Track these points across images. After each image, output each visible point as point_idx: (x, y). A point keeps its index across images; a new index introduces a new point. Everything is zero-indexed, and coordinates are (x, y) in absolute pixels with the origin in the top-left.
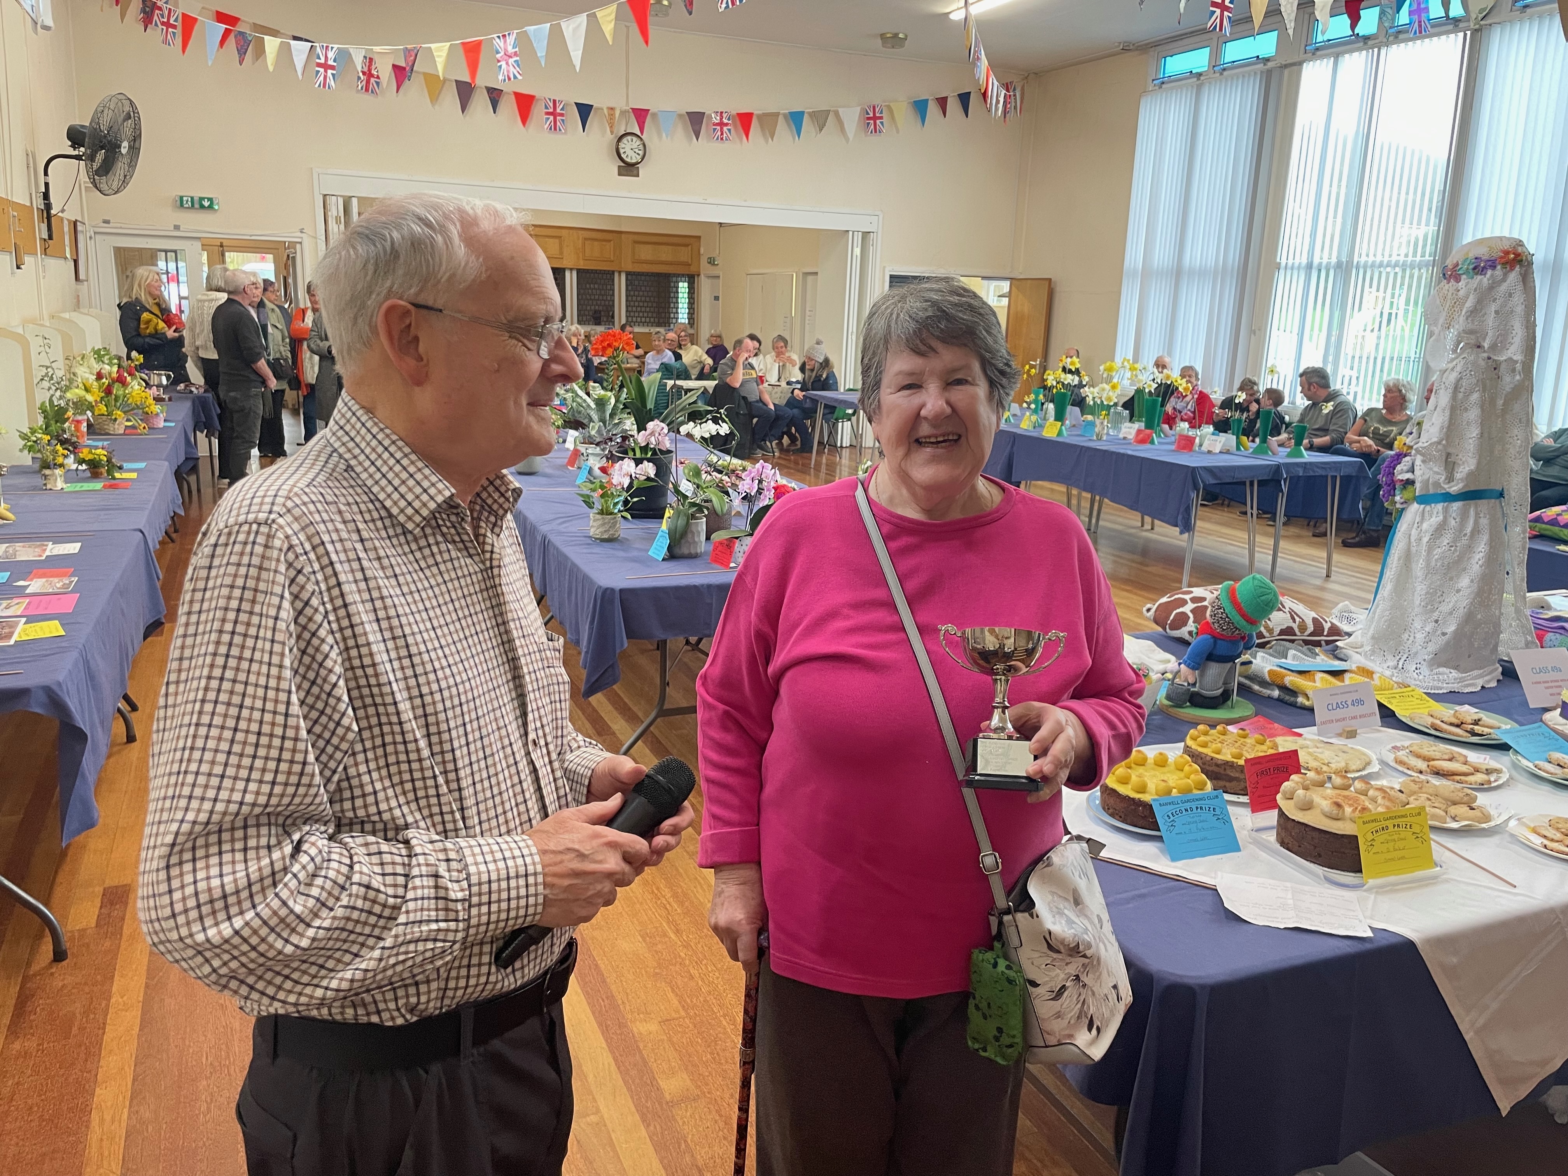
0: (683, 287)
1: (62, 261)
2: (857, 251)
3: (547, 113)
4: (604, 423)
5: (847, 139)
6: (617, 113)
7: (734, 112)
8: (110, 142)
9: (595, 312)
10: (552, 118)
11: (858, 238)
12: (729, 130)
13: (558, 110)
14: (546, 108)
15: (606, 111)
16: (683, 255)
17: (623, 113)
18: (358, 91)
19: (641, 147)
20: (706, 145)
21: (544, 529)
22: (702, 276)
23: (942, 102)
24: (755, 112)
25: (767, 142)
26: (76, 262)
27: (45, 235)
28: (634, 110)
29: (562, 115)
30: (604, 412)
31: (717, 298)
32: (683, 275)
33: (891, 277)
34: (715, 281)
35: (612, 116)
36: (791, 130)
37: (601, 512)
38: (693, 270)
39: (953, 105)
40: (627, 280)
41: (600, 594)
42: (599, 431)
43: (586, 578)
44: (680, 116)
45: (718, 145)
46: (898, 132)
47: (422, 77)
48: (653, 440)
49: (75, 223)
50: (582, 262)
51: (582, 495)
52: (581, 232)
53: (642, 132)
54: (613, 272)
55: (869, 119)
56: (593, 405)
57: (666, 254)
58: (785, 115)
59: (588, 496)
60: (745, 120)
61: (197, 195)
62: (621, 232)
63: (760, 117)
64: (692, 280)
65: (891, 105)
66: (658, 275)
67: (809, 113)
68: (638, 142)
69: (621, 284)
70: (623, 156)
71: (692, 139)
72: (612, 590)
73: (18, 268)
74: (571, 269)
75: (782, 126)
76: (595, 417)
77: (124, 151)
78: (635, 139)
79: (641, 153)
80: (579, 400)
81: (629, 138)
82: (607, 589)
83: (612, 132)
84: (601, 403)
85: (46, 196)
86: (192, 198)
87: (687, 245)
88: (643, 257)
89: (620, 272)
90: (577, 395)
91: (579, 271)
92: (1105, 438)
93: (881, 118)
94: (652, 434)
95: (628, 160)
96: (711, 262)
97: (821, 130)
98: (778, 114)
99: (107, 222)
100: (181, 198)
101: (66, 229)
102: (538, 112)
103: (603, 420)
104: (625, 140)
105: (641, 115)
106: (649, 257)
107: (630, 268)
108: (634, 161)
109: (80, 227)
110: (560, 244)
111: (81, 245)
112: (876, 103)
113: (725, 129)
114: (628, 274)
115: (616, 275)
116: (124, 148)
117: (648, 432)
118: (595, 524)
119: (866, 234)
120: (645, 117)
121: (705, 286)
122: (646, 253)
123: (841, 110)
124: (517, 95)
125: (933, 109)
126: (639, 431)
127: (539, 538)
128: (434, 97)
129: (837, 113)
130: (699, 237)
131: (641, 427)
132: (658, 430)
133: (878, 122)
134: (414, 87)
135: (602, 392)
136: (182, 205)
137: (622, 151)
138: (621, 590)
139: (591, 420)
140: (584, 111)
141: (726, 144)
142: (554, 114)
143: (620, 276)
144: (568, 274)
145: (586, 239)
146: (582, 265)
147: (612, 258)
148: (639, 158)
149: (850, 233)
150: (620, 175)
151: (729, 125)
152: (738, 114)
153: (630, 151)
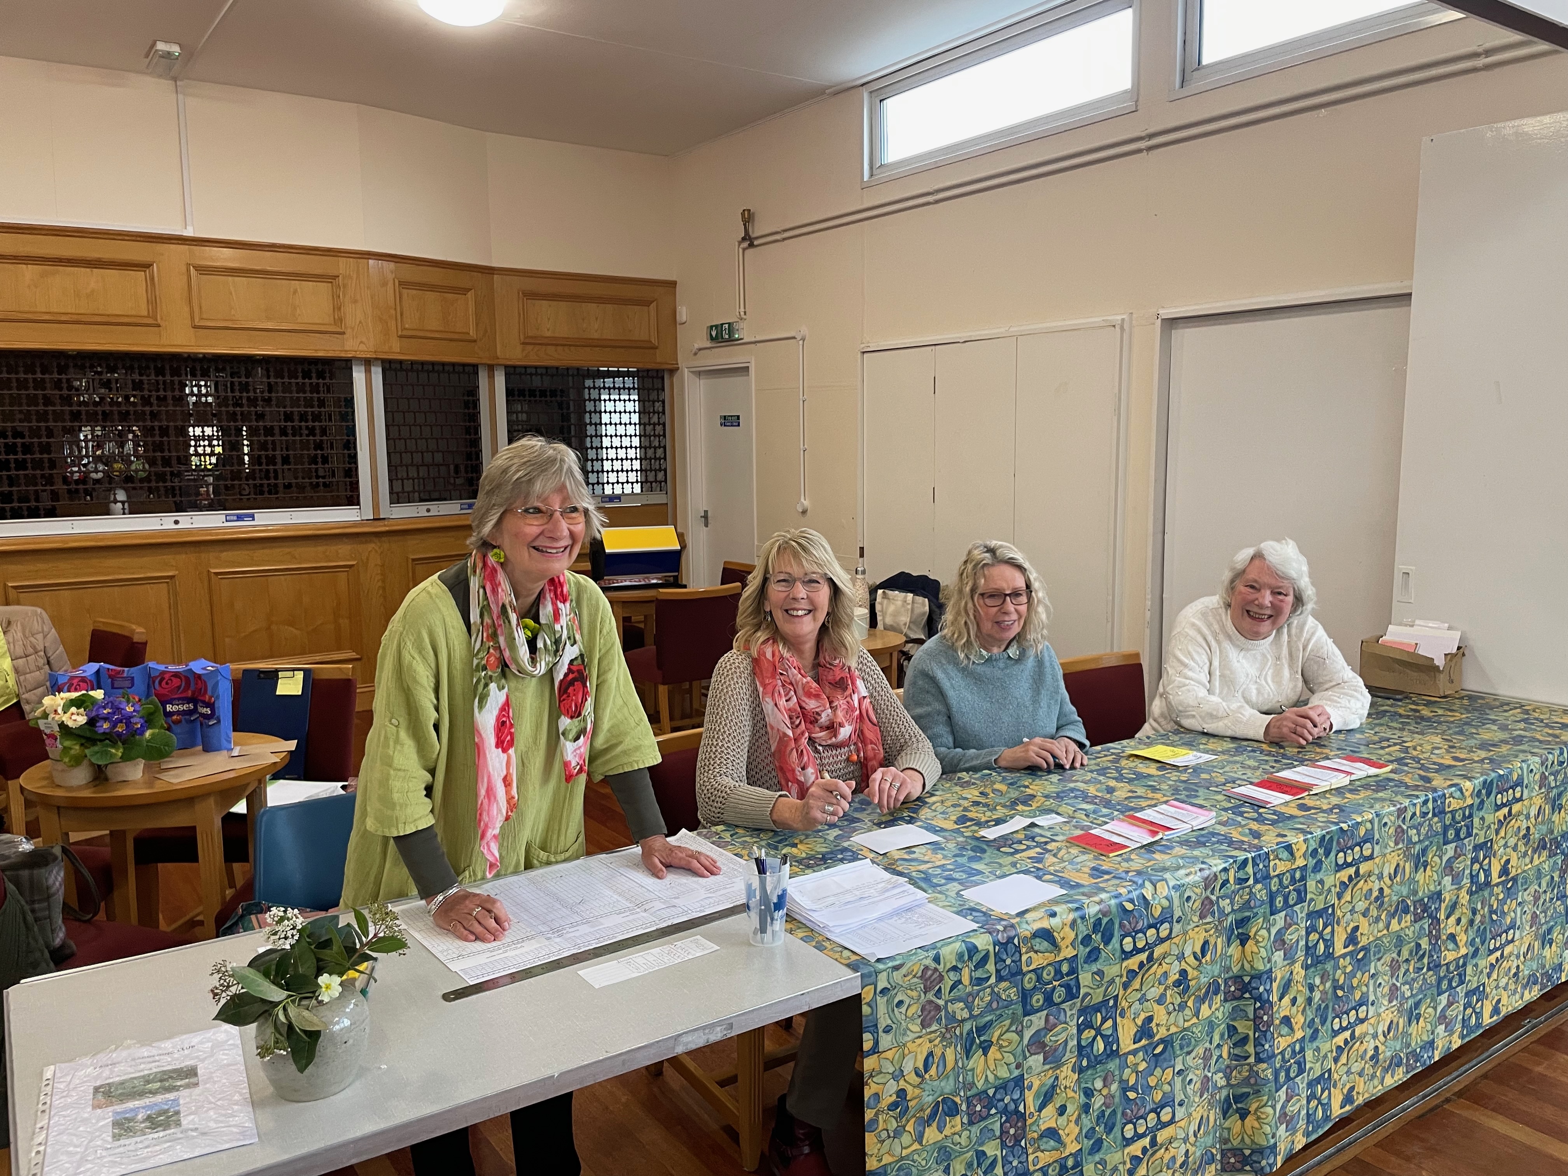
16: (639, 324)
22: (689, 373)
34: (727, 380)
38: (659, 360)
40: (509, 386)
50: (396, 344)
54: (475, 367)
62: (489, 270)
69: (495, 394)
74: (368, 363)
87: (647, 303)
88: (546, 330)
89: (491, 368)
91: (390, 367)
107: (516, 355)
114: (511, 372)
115: (483, 375)
121: (694, 393)
122: (554, 320)
143: (491, 377)
144: (358, 376)
145: (404, 284)
146: (396, 350)
147: (472, 333)
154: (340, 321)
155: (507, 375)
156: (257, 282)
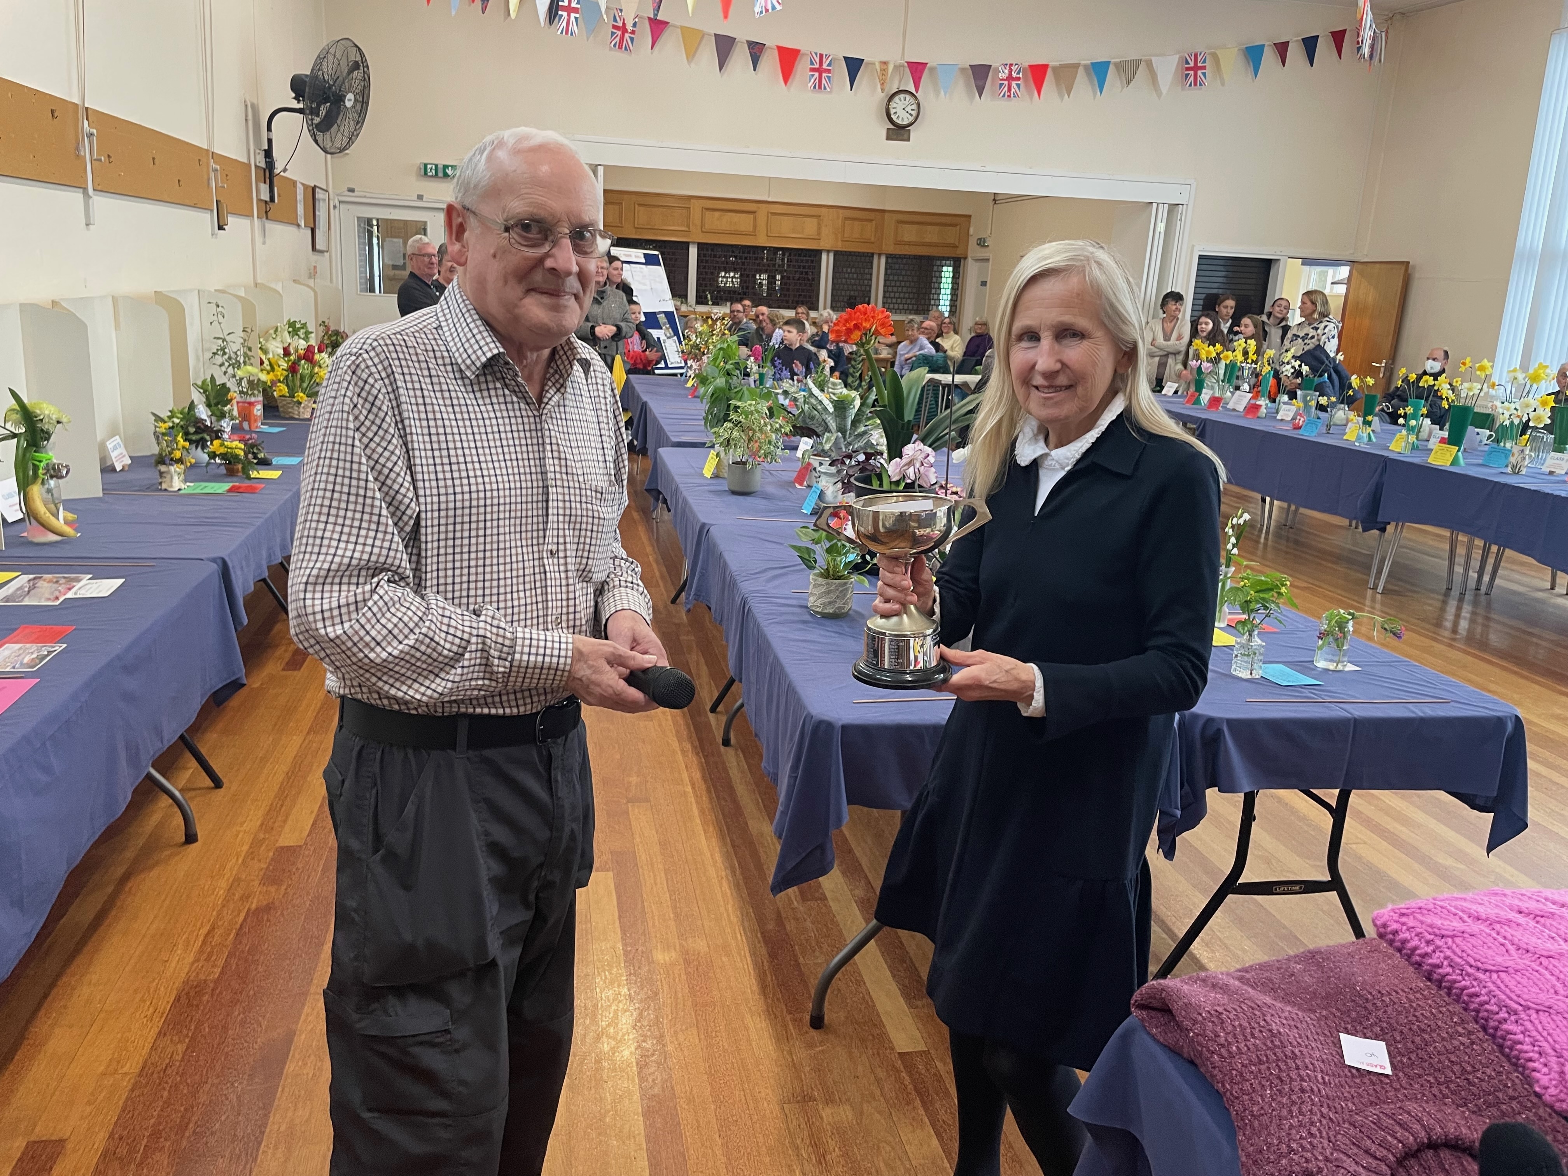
0: (947, 272)
1: (293, 229)
2: (1161, 227)
3: (812, 70)
4: (844, 433)
5: (1159, 94)
6: (891, 67)
7: (1026, 64)
8: (334, 94)
9: (851, 297)
10: (817, 74)
11: (1164, 211)
12: (1018, 85)
13: (825, 66)
14: (812, 63)
15: (878, 66)
16: (951, 236)
17: (897, 68)
18: (610, 49)
19: (914, 107)
20: (989, 103)
21: (746, 587)
22: (970, 260)
23: (1282, 49)
24: (1051, 64)
25: (1062, 99)
26: (313, 231)
27: (265, 196)
28: (910, 64)
29: (829, 71)
30: (844, 418)
31: (984, 284)
32: (948, 259)
33: (1201, 257)
34: (984, 264)
35: (884, 71)
36: (1093, 85)
37: (826, 574)
38: (959, 253)
39: (1296, 52)
40: (887, 263)
41: (809, 729)
42: (836, 443)
43: (791, 691)
44: (963, 70)
45: (1004, 103)
46: (1223, 84)
47: (679, 30)
48: (911, 472)
49: (314, 189)
50: (840, 244)
51: (798, 549)
52: (841, 211)
53: (917, 90)
54: (872, 255)
55: (1188, 69)
56: (831, 410)
57: (932, 235)
58: (1086, 67)
59: (809, 550)
60: (1038, 74)
61: (441, 162)
62: (884, 211)
63: (1055, 69)
64: (957, 263)
65: (1218, 52)
66: (921, 257)
67: (1116, 64)
68: (912, 100)
69: (880, 266)
70: (894, 117)
71: (973, 97)
72: (829, 725)
73: (220, 228)
74: (828, 251)
75: (1081, 79)
76: (833, 425)
77: (349, 104)
78: (908, 97)
79: (914, 113)
80: (813, 401)
81: (902, 96)
82: (821, 722)
83: (883, 90)
84: (841, 406)
85: (268, 154)
86: (436, 166)
87: (955, 225)
88: (907, 238)
89: (880, 255)
90: (812, 394)
91: (836, 253)
92: (1524, 471)
93: (1204, 68)
94: (911, 463)
95: (899, 122)
96: (981, 243)
97: (1128, 83)
98: (1076, 66)
99: (351, 190)
100: (426, 165)
101: (300, 196)
102: (802, 67)
103: (842, 430)
104: (896, 99)
105: (917, 69)
106: (913, 238)
107: (891, 250)
108: (905, 122)
109: (320, 195)
110: (819, 224)
111: (321, 213)
112: (1198, 50)
113: (1014, 84)
114: (889, 257)
115: (876, 257)
116: (349, 100)
117: (905, 459)
118: (817, 592)
119: (1173, 208)
120: (922, 73)
121: (972, 269)
122: (909, 234)
123: (1154, 59)
124: (780, 49)
125: (1269, 57)
126: (891, 459)
127: (738, 600)
128: (691, 55)
129: (1149, 64)
130: (970, 216)
131: (895, 452)
132: (921, 457)
133: (1199, 73)
134: (670, 41)
135: (845, 391)
136: (426, 174)
137: (892, 111)
138: (844, 728)
139: (827, 429)
140: (854, 66)
141: (1014, 102)
142: (820, 71)
143: (879, 259)
144: (824, 256)
145: (846, 219)
146: (840, 247)
147: (873, 239)
148: (911, 119)
149: (1155, 205)
150: (888, 139)
151: (1018, 79)
152: (1030, 66)
153: (902, 111)
154: (819, 234)
155: (887, 258)
156: (791, 218)
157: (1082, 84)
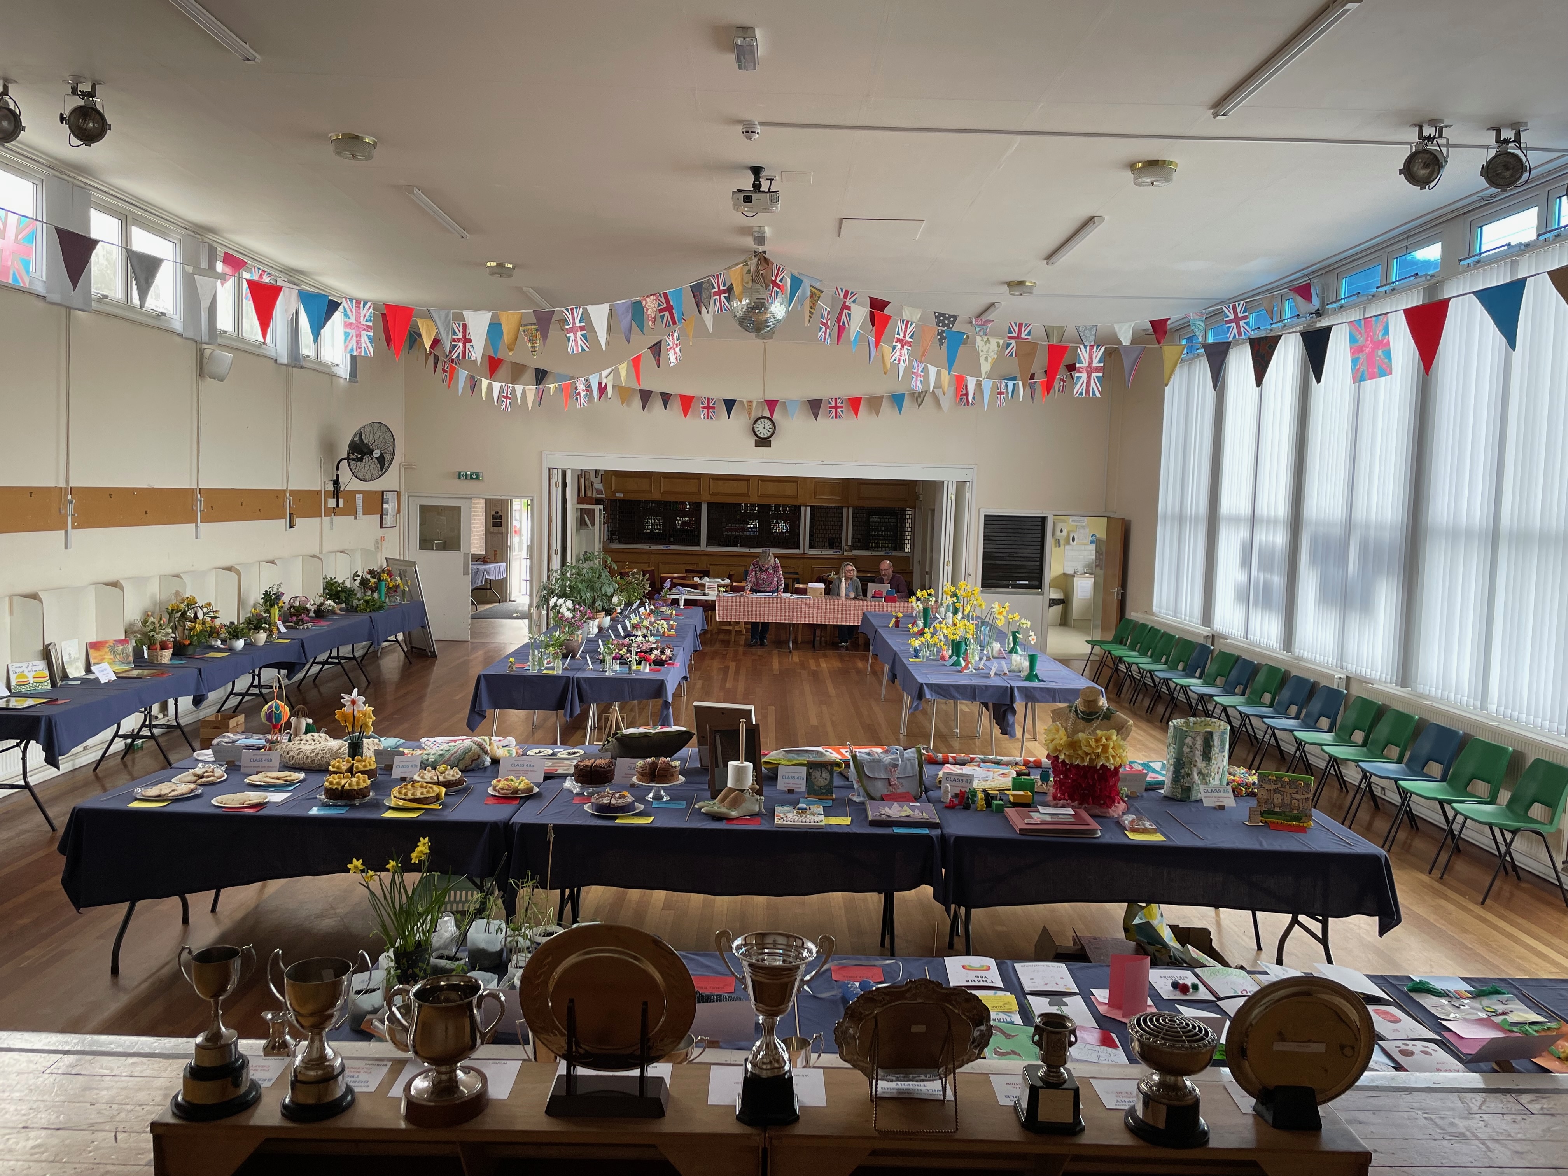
1: (358, 517)
2: (954, 499)
3: (703, 408)
6: (755, 404)
7: (846, 397)
10: (705, 411)
11: (953, 487)
12: (842, 411)
13: (711, 405)
14: (702, 403)
15: (745, 403)
17: (759, 403)
19: (772, 426)
20: (824, 422)
24: (863, 397)
26: (382, 516)
27: (335, 504)
28: (766, 401)
29: (714, 408)
33: (987, 518)
35: (749, 406)
36: (894, 409)
40: (853, 513)
44: (803, 403)
45: (834, 422)
49: (383, 492)
53: (773, 416)
54: (842, 507)
58: (889, 397)
60: (855, 404)
63: (866, 400)
67: (910, 395)
68: (769, 422)
69: (848, 516)
70: (758, 433)
71: (811, 420)
73: (292, 526)
74: (806, 506)
75: (885, 405)
78: (767, 421)
79: (771, 430)
81: (762, 420)
83: (750, 418)
85: (336, 482)
89: (848, 507)
91: (812, 507)
95: (762, 436)
97: (919, 406)
98: (881, 397)
100: (459, 473)
102: (696, 406)
104: (759, 422)
105: (771, 404)
107: (857, 504)
108: (766, 436)
113: (839, 410)
115: (845, 509)
119: (961, 486)
120: (776, 405)
123: (936, 391)
124: (682, 396)
128: (625, 402)
129: (933, 393)
137: (756, 430)
140: (730, 404)
141: (841, 421)
142: (708, 408)
146: (815, 503)
147: (842, 499)
148: (769, 434)
149: (946, 483)
150: (756, 446)
151: (842, 407)
152: (849, 399)
153: (763, 429)
157: (886, 407)
